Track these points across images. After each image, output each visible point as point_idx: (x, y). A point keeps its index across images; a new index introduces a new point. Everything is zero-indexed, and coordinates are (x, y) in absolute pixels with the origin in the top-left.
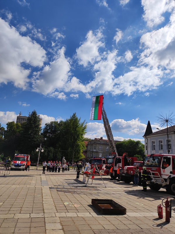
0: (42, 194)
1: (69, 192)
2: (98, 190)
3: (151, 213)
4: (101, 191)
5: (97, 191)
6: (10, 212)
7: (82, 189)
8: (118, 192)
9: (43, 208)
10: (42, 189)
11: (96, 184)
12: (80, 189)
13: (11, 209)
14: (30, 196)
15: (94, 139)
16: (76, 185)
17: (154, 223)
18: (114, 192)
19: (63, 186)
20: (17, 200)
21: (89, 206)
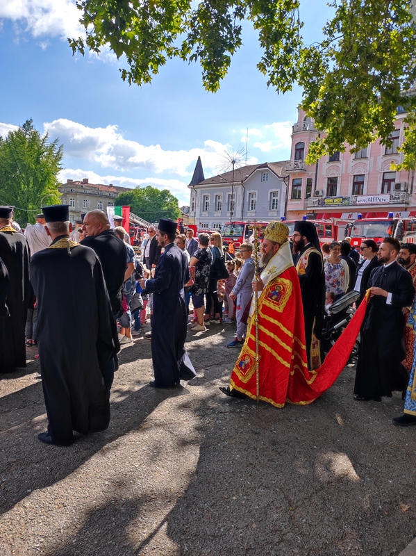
15: (66, 182)
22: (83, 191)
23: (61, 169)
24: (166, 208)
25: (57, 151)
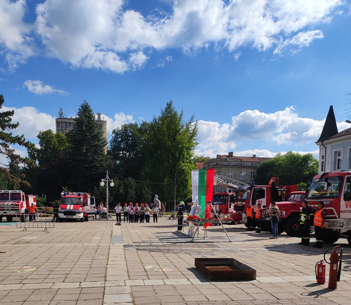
0: (109, 255)
1: (159, 251)
2: (213, 247)
3: (306, 277)
4: (219, 247)
5: (213, 249)
6: (46, 281)
7: (185, 245)
8: (253, 248)
9: (106, 275)
10: (110, 248)
11: (213, 238)
12: (180, 246)
13: (49, 277)
14: (85, 258)
15: (216, 157)
16: (174, 240)
17: (305, 291)
18: (244, 249)
19: (150, 243)
20: (61, 263)
21: (191, 269)
22: (226, 163)
23: (196, 144)
24: (307, 172)
25: (193, 127)
